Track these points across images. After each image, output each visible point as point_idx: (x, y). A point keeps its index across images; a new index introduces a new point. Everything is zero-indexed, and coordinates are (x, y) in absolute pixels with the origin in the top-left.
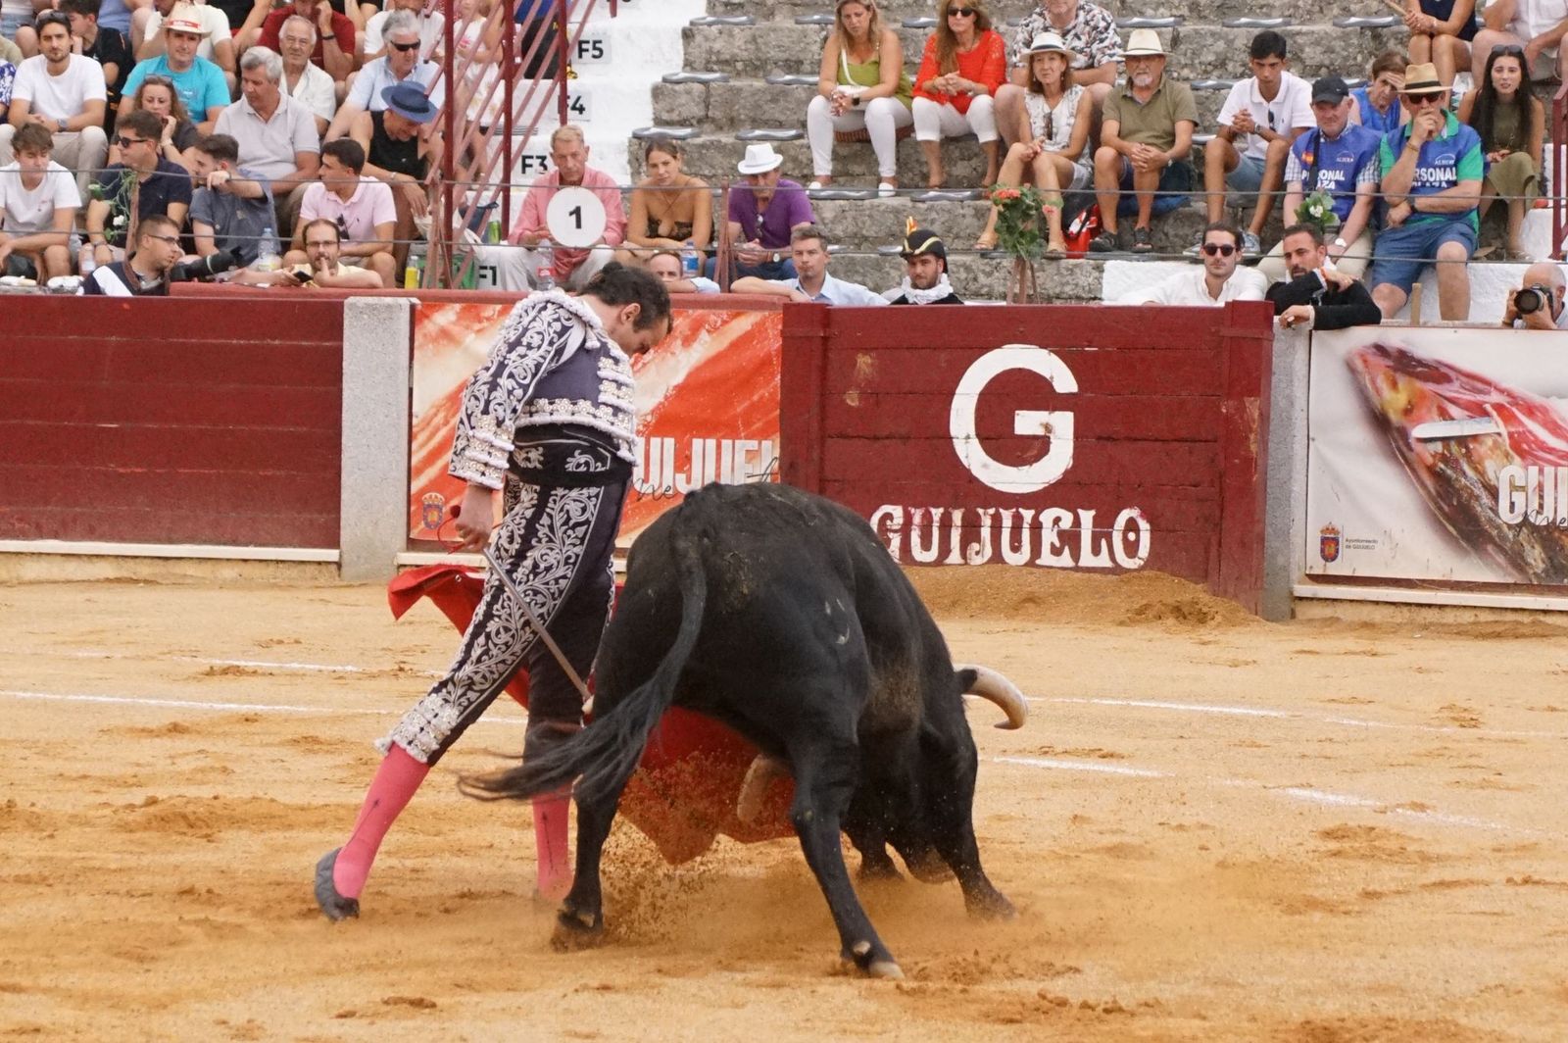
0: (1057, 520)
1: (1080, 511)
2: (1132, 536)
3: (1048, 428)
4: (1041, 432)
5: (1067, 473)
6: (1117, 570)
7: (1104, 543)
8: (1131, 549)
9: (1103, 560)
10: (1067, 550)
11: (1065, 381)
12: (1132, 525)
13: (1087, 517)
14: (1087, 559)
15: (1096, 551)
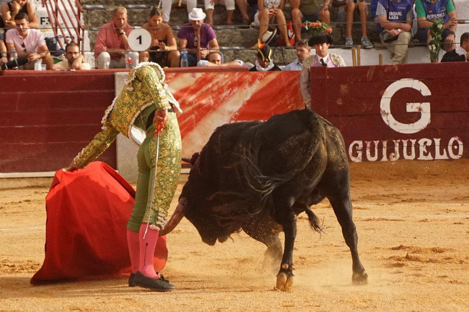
0: (425, 143)
1: (435, 139)
2: (456, 147)
3: (420, 109)
4: (417, 110)
5: (428, 125)
6: (450, 159)
7: (445, 150)
8: (456, 152)
9: (445, 156)
10: (430, 154)
11: (426, 91)
12: (456, 143)
13: (437, 141)
14: (438, 156)
15: (442, 153)
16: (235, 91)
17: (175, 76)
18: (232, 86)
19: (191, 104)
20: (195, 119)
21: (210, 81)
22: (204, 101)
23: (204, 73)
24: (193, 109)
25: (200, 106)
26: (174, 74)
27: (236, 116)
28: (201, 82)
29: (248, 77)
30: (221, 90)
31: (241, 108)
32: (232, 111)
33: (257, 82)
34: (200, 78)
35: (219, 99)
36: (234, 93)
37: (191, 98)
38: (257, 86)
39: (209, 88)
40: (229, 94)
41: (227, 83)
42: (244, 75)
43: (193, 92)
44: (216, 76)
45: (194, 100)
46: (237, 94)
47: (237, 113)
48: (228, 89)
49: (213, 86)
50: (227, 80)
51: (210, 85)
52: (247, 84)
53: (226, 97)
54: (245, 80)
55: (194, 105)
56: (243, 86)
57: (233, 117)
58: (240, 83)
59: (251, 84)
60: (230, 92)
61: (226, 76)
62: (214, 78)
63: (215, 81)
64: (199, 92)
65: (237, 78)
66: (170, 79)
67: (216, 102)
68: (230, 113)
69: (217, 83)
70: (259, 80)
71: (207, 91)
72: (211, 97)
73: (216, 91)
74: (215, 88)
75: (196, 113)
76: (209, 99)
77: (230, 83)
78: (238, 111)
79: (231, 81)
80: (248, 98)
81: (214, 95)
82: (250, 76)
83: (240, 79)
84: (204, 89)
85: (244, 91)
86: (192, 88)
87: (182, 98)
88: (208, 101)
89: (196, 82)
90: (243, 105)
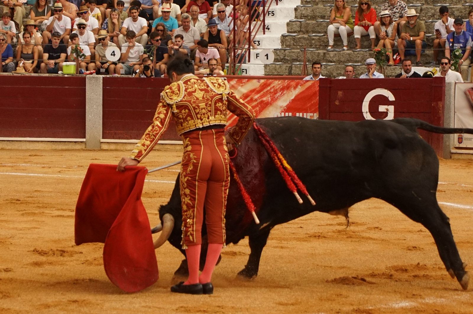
16: (285, 92)
17: (247, 81)
18: (283, 89)
19: (256, 100)
20: (259, 110)
21: (269, 85)
22: (264, 99)
23: (265, 80)
24: (258, 103)
25: (262, 102)
26: (247, 80)
27: (285, 110)
28: (263, 86)
29: (293, 83)
30: (276, 92)
31: (288, 104)
32: (282, 106)
33: (299, 87)
34: (263, 83)
35: (275, 97)
36: (284, 94)
37: (256, 97)
38: (299, 90)
39: (268, 90)
40: (281, 94)
41: (280, 87)
42: (291, 82)
43: (258, 92)
44: (273, 82)
45: (258, 97)
46: (286, 95)
47: (285, 108)
48: (280, 91)
49: (271, 89)
50: (280, 85)
51: (269, 88)
52: (293, 88)
53: (279, 96)
54: (291, 85)
55: (259, 101)
56: (290, 89)
57: (283, 110)
58: (288, 88)
59: (295, 88)
60: (282, 93)
61: (280, 83)
62: (272, 83)
63: (272, 86)
64: (262, 93)
65: (286, 84)
66: (244, 83)
67: (272, 100)
68: (281, 107)
69: (274, 86)
70: (300, 86)
71: (267, 91)
72: (269, 96)
73: (273, 92)
74: (272, 90)
75: (259, 106)
76: (268, 98)
77: (282, 87)
78: (286, 106)
79: (282, 85)
80: (293, 98)
81: (272, 95)
82: (295, 83)
83: (288, 84)
84: (265, 90)
85: (291, 93)
86: (257, 89)
87: (251, 96)
88: (267, 99)
89: (260, 86)
90: (289, 103)
